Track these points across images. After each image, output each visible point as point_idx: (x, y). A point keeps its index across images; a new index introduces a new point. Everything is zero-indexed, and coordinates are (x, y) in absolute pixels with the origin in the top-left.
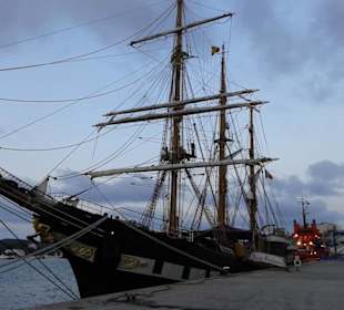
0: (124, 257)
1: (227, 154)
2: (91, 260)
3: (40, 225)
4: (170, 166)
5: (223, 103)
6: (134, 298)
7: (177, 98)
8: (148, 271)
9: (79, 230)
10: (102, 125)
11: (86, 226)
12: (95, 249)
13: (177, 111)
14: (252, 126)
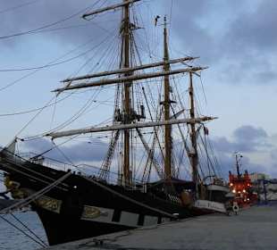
0: (86, 208)
1: (172, 114)
2: (58, 211)
3: (11, 183)
4: (123, 126)
5: (166, 69)
6: (102, 242)
7: (126, 65)
8: (108, 220)
9: (48, 185)
10: (59, 91)
11: (52, 182)
12: (60, 202)
13: (127, 78)
14: (191, 88)
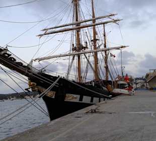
0: (67, 95)
2: (53, 97)
3: (32, 83)
4: (77, 53)
5: (93, 23)
6: (95, 111)
7: (77, 20)
9: (51, 85)
10: (41, 35)
11: (52, 83)
12: (55, 92)
13: (78, 27)
14: (105, 33)
